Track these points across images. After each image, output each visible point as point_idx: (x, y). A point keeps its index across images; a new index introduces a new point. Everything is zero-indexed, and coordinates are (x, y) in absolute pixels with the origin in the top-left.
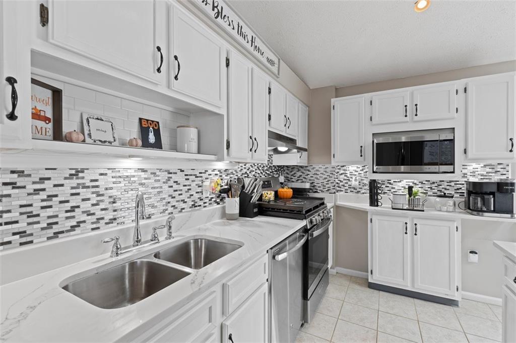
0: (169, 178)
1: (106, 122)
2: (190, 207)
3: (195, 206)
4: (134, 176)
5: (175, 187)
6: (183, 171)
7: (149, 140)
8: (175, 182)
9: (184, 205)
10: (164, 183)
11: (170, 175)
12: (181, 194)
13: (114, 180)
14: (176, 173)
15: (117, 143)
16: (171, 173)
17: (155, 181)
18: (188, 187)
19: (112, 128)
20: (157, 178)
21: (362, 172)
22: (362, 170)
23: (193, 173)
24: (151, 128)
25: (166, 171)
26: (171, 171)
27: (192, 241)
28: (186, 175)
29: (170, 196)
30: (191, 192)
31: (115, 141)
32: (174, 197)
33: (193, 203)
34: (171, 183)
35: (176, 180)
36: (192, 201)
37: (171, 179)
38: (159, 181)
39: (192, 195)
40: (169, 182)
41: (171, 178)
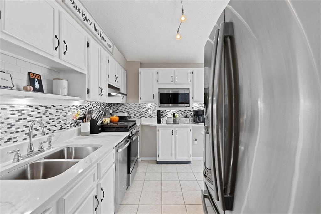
0: (46, 111)
1: (7, 74)
2: (59, 130)
3: (61, 128)
4: (23, 110)
5: (50, 117)
6: (55, 107)
7: (36, 87)
8: (50, 114)
9: (54, 128)
10: (43, 114)
11: (47, 109)
12: (54, 121)
13: (12, 112)
14: (50, 108)
15: (15, 88)
16: (47, 108)
17: (38, 113)
18: (58, 117)
19: (11, 78)
20: (39, 111)
21: (153, 107)
22: (154, 106)
23: (61, 108)
24: (36, 79)
25: (45, 107)
26: (47, 107)
27: (65, 149)
28: (56, 109)
29: (46, 122)
30: (60, 120)
31: (13, 87)
32: (50, 123)
33: (61, 127)
34: (47, 114)
35: (51, 112)
36: (60, 125)
37: (48, 112)
38: (40, 113)
39: (60, 122)
40: (46, 114)
41: (48, 111)
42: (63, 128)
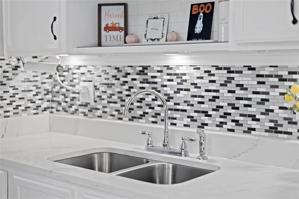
0: (228, 78)
1: (160, 19)
2: (266, 131)
3: (274, 130)
5: (239, 92)
6: (254, 69)
7: (196, 30)
8: (237, 85)
10: (222, 85)
11: (232, 75)
14: (241, 72)
15: (163, 40)
16: (233, 72)
17: (211, 81)
19: (164, 24)
20: (212, 78)
23: (274, 74)
24: (201, 14)
25: (225, 69)
26: (232, 69)
28: (258, 76)
31: (162, 37)
33: (272, 125)
34: (231, 86)
35: (241, 83)
37: (233, 81)
38: (214, 81)
39: (272, 111)
40: (228, 85)
41: (233, 78)
42: (279, 129)
